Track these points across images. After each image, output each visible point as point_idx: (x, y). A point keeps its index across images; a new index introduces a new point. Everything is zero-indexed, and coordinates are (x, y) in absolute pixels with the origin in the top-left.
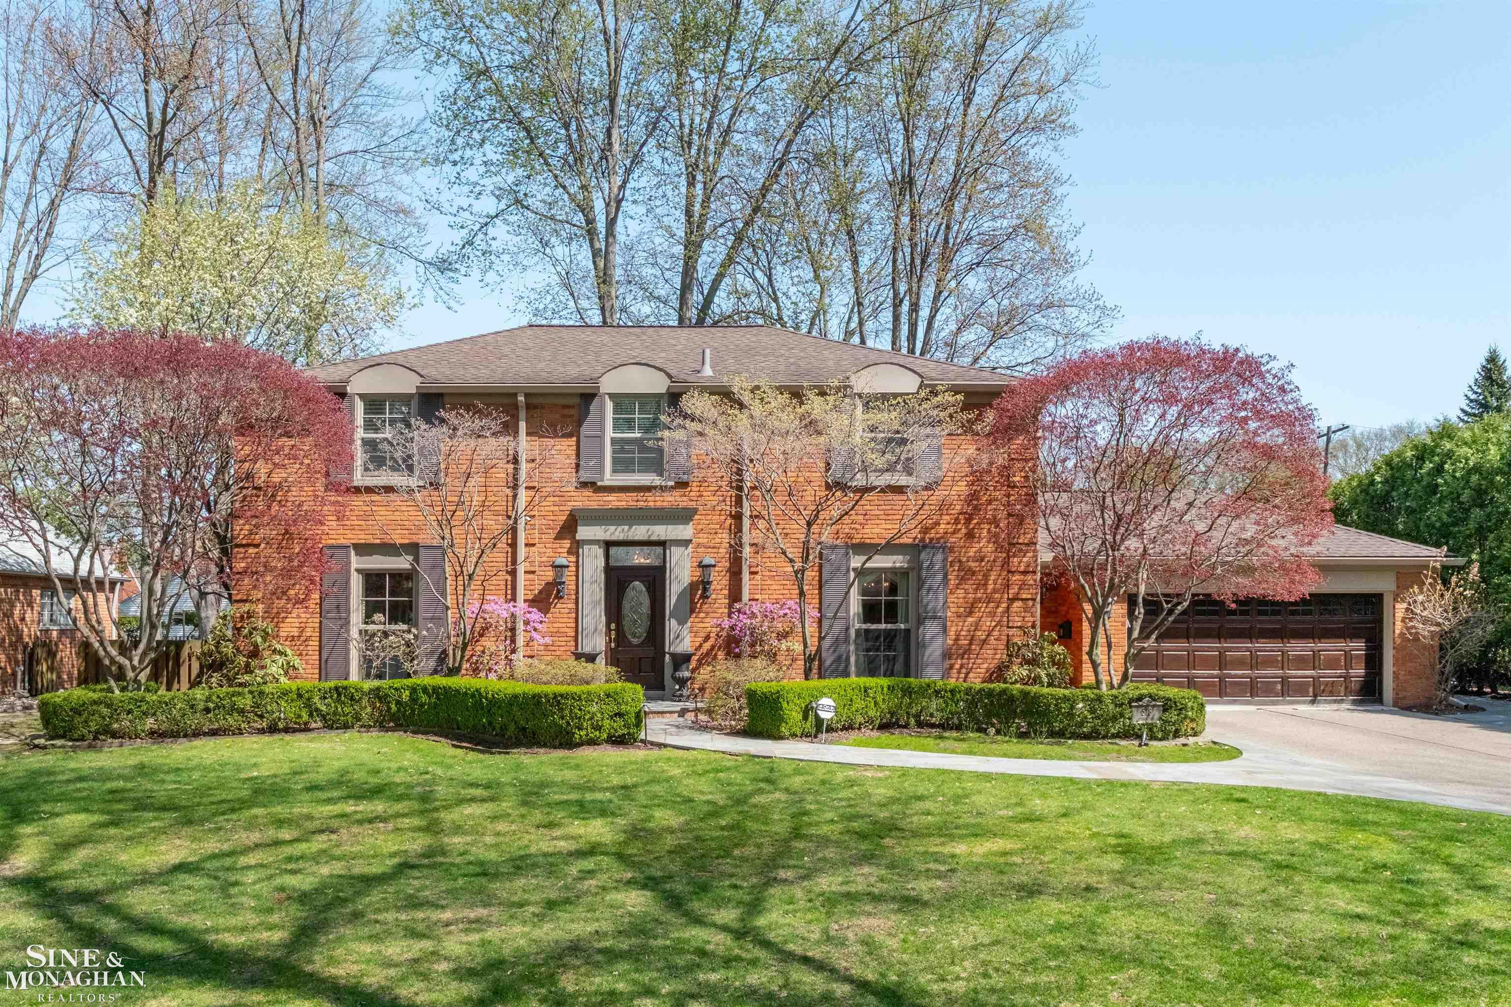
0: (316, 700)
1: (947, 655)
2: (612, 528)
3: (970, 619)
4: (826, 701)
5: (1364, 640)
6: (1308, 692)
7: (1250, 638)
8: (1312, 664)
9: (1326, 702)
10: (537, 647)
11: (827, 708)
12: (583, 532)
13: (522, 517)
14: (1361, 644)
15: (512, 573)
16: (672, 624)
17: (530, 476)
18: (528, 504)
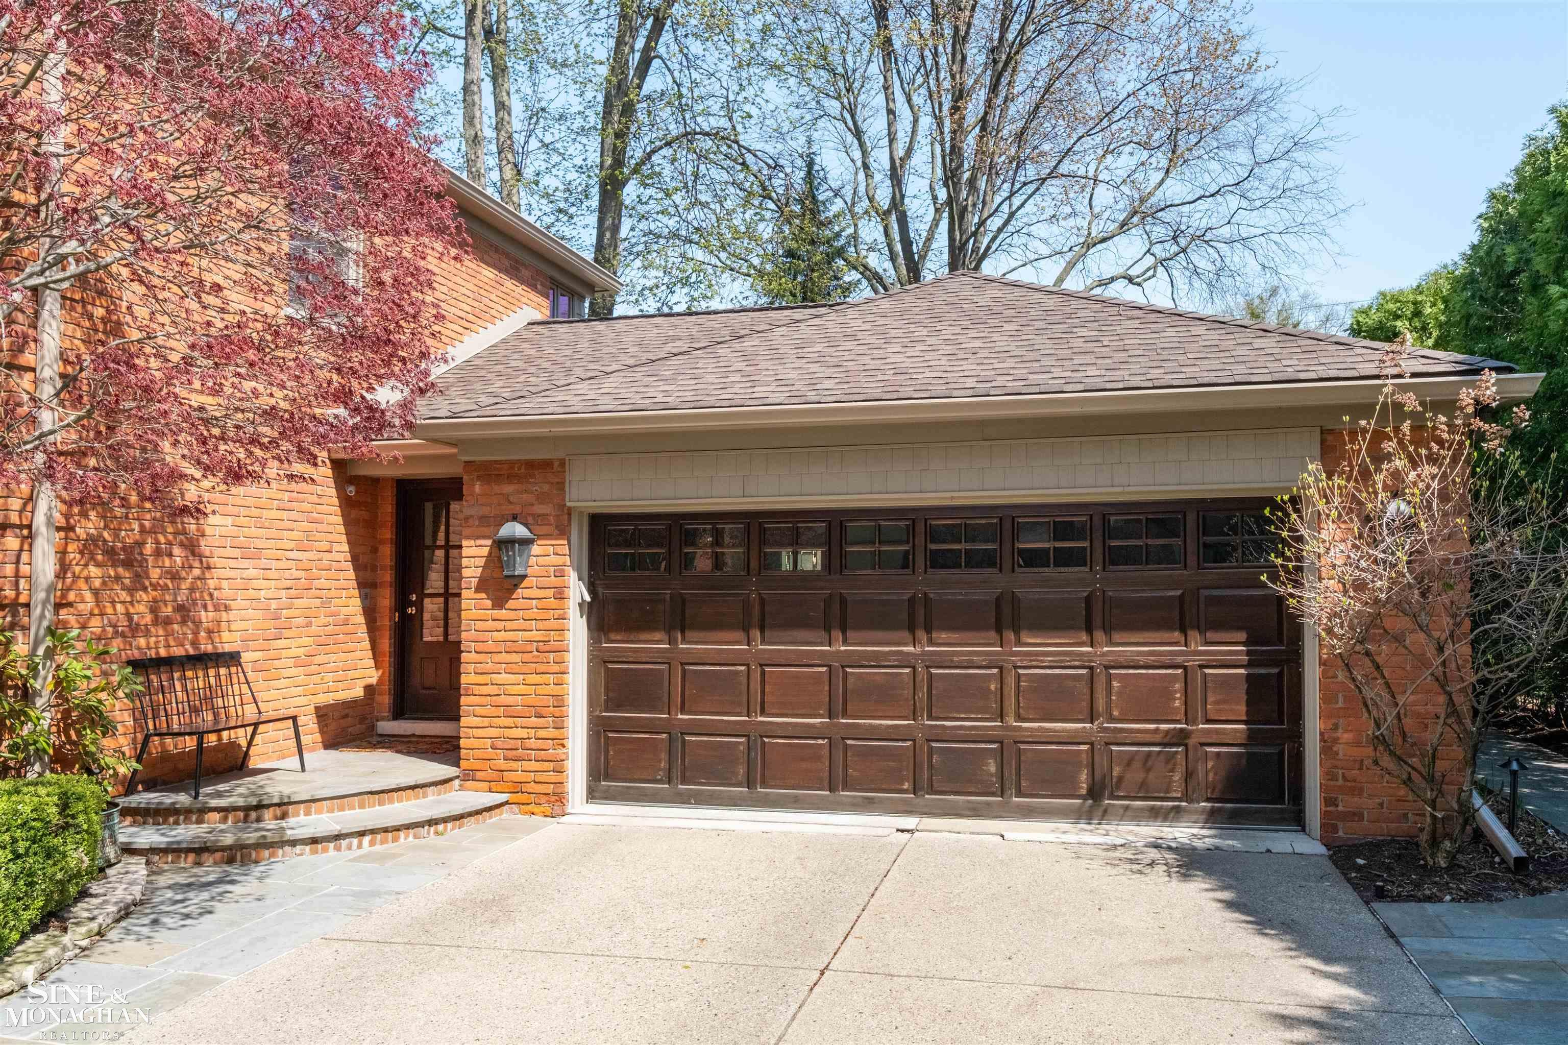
5: (1242, 636)
6: (1075, 784)
7: (912, 628)
8: (1085, 704)
9: (1127, 813)
14: (1234, 648)
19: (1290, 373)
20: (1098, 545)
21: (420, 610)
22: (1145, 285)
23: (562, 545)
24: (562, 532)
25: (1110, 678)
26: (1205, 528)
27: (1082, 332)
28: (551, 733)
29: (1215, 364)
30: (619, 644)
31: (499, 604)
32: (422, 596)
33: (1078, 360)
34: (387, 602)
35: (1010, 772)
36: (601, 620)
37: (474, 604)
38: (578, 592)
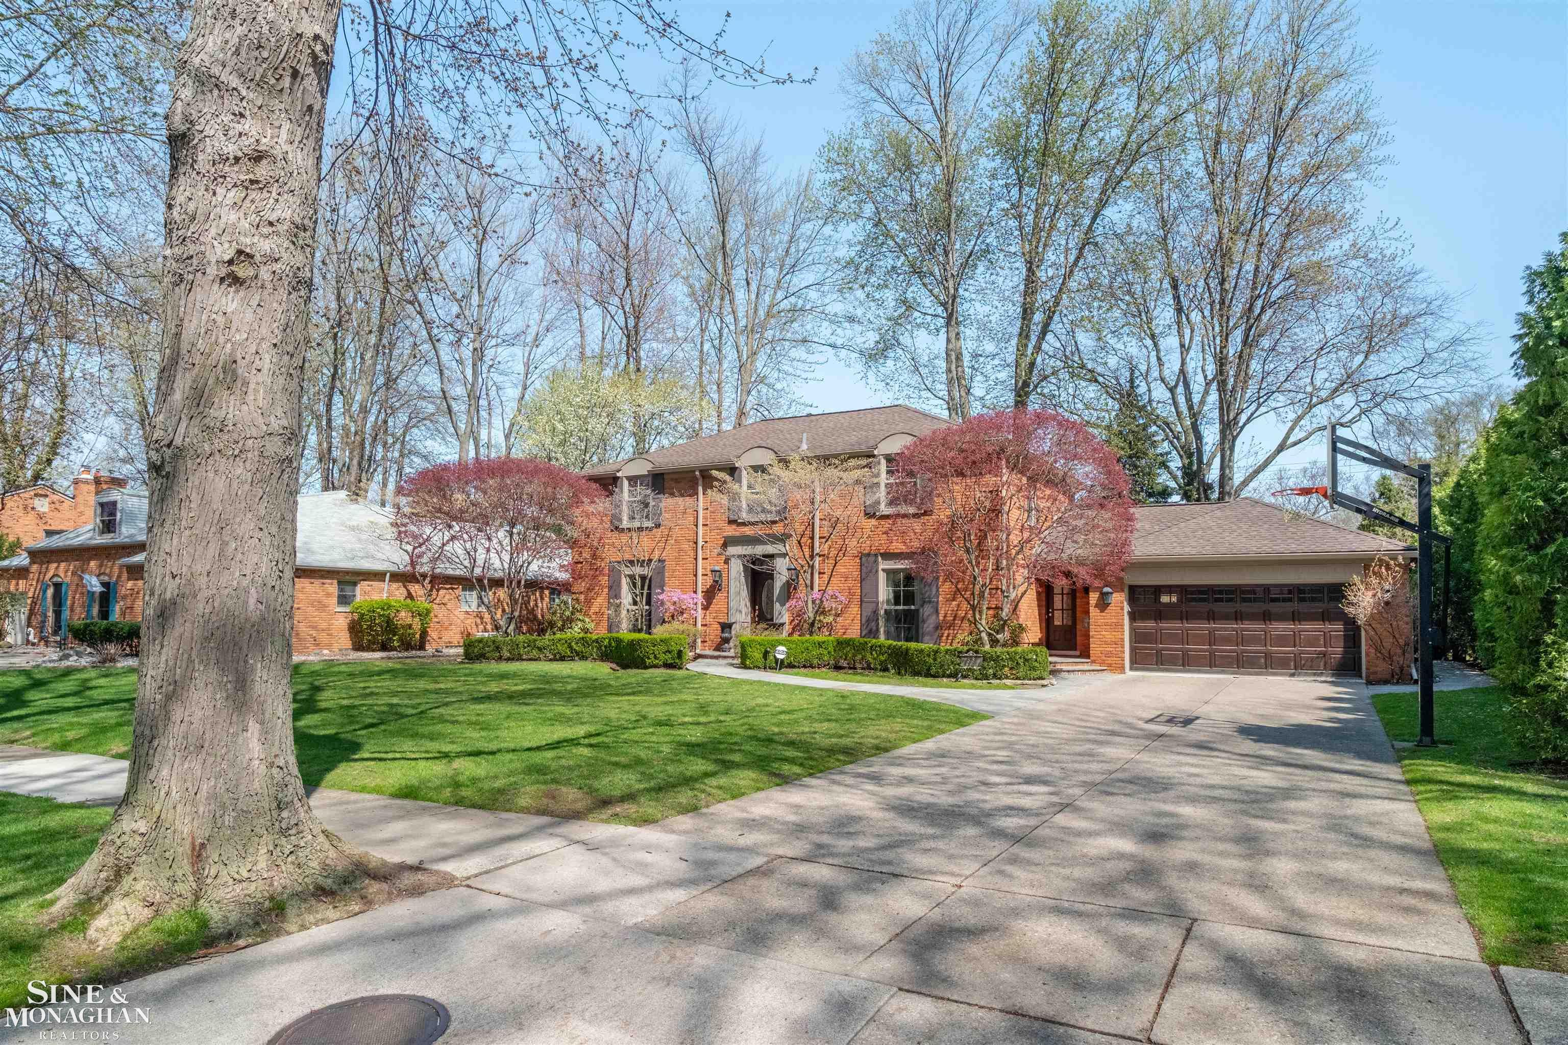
0: (571, 644)
1: (938, 627)
2: (745, 548)
3: (955, 602)
4: (781, 648)
5: (1340, 623)
6: (1290, 666)
7: (1236, 619)
8: (1292, 642)
9: (1306, 674)
10: (709, 619)
11: (781, 653)
12: (732, 550)
13: (700, 543)
14: (1340, 626)
15: (696, 575)
16: (777, 606)
17: (705, 518)
18: (704, 535)
19: (1354, 548)
20: (1296, 597)
21: (1053, 614)
23: (1123, 595)
24: (1123, 591)
25: (1300, 635)
26: (1329, 592)
28: (1121, 649)
29: (1332, 545)
30: (1138, 624)
31: (1102, 611)
32: (1053, 610)
34: (1044, 612)
35: (1269, 663)
36: (1133, 617)
37: (1094, 612)
38: (1127, 608)
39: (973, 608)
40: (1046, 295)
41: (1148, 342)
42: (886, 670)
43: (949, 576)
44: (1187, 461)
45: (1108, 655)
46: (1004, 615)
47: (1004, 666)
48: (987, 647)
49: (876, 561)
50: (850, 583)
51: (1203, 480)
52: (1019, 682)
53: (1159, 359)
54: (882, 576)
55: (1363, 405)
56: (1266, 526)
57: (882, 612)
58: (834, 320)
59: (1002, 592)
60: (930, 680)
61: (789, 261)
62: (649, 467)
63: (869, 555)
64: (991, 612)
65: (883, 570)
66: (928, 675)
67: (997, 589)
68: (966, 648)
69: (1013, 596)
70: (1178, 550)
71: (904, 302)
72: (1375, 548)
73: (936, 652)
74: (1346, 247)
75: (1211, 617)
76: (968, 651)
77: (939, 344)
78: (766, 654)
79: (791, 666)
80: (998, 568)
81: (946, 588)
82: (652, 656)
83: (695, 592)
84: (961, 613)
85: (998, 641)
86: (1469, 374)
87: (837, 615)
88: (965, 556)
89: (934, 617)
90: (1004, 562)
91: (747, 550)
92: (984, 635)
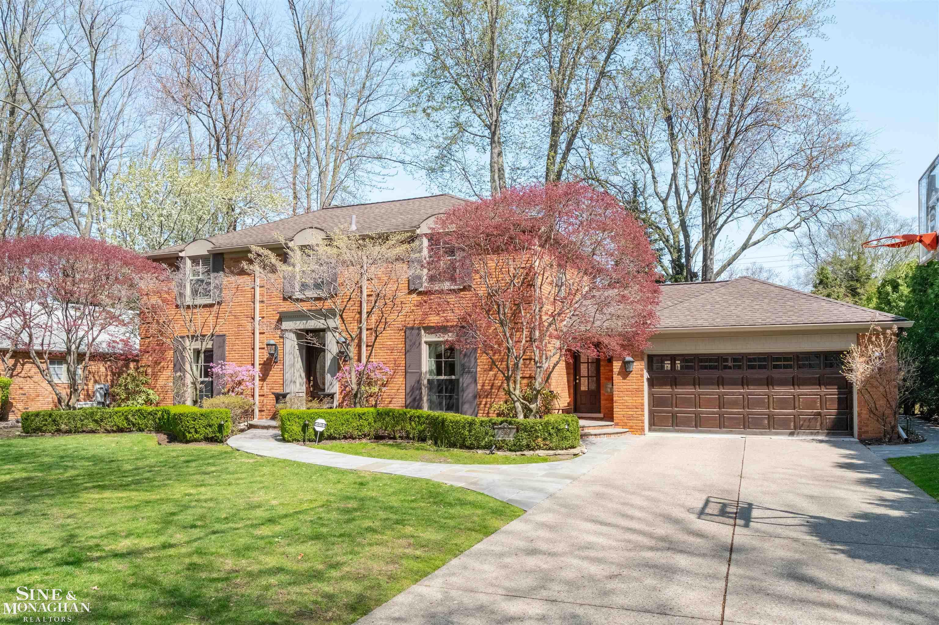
0: (129, 416)
1: (476, 397)
2: (298, 322)
3: (491, 373)
4: (321, 421)
5: (836, 387)
6: (790, 426)
7: (743, 385)
8: (793, 405)
9: (804, 434)
10: (266, 390)
11: (320, 425)
12: (286, 325)
13: (257, 318)
14: (834, 390)
15: (253, 349)
16: (328, 377)
17: (262, 295)
18: (261, 311)
19: (848, 320)
20: (796, 363)
21: (580, 381)
22: (795, 231)
23: (643, 363)
24: (642, 360)
25: (799, 398)
26: (825, 359)
27: (789, 303)
28: (641, 413)
29: (828, 316)
30: (656, 390)
31: (624, 378)
32: (580, 377)
33: (790, 313)
34: (572, 379)
35: (771, 423)
36: (652, 383)
37: (617, 379)
38: (646, 375)
39: (508, 379)
40: (570, 118)
41: (646, 166)
42: (423, 440)
43: (487, 347)
44: (675, 255)
45: (630, 418)
46: (537, 386)
47: (537, 437)
48: (521, 417)
49: (419, 334)
50: (396, 355)
51: (690, 270)
52: (551, 452)
53: (654, 177)
54: (425, 349)
55: (803, 215)
56: (766, 301)
57: (425, 382)
58: (404, 142)
59: (536, 363)
60: (465, 453)
61: (366, 93)
62: (210, 246)
63: (412, 328)
64: (525, 381)
65: (426, 342)
66: (463, 446)
67: (530, 359)
68: (500, 419)
69: (545, 366)
70: (691, 322)
71: (458, 125)
72: (869, 319)
73: (471, 424)
74: (799, 87)
75: (721, 382)
76: (502, 423)
77: (486, 158)
78: (305, 427)
79: (331, 438)
80: (531, 340)
81: (483, 360)
82: (193, 430)
83: (253, 365)
84: (498, 383)
85: (531, 410)
86: (880, 191)
87: (384, 385)
88: (500, 329)
89: (473, 385)
90: (537, 333)
91: (300, 325)
92: (518, 404)
